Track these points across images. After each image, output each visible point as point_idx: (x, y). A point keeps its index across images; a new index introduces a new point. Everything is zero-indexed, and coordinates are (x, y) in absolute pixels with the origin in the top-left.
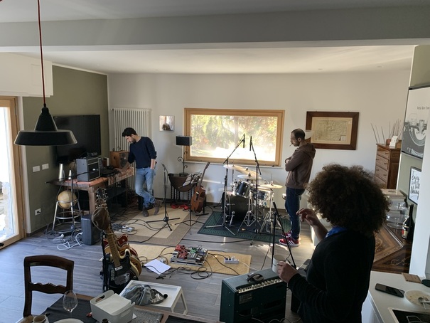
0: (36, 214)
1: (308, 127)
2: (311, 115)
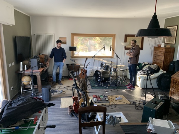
0: (11, 89)
1: (125, 41)
2: (126, 36)
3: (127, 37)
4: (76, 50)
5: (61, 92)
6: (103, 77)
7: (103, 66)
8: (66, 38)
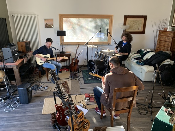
1: (125, 24)
2: (126, 17)
3: (127, 19)
4: (65, 35)
5: (45, 89)
6: (97, 69)
7: (99, 55)
8: (52, 20)
